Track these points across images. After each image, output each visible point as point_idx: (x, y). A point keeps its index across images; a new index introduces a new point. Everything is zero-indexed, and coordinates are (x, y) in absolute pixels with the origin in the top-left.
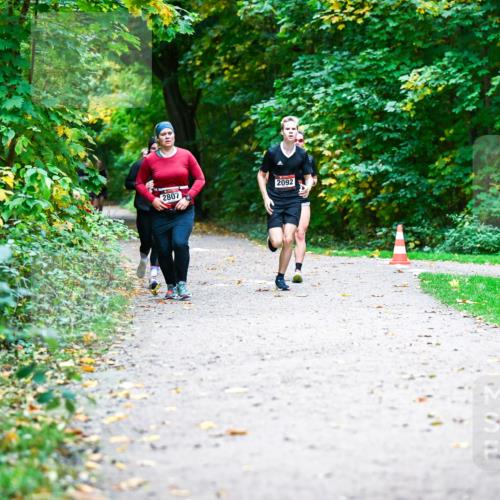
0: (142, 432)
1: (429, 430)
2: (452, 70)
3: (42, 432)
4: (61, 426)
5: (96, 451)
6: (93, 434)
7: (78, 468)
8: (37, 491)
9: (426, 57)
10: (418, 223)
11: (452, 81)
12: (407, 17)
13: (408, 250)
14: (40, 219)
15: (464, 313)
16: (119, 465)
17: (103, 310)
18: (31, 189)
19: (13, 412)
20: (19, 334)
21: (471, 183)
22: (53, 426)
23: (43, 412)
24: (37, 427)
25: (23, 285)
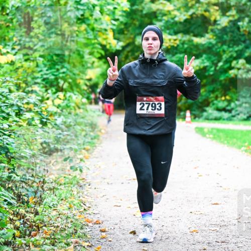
0: (104, 179)
1: (198, 178)
2: (205, 61)
3: (72, 179)
4: (78, 177)
5: (89, 185)
6: (89, 179)
7: (83, 190)
8: (71, 198)
9: (197, 57)
10: (195, 111)
11: (206, 65)
12: (191, 43)
13: (191, 119)
14: (71, 109)
15: (209, 140)
16: (97, 189)
17: (92, 139)
18: (69, 100)
19: (63, 172)
20: (65, 147)
21: (212, 97)
22: (75, 177)
23: (72, 172)
24: (70, 177)
25: (66, 131)
